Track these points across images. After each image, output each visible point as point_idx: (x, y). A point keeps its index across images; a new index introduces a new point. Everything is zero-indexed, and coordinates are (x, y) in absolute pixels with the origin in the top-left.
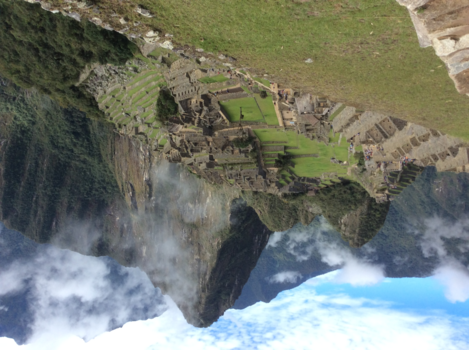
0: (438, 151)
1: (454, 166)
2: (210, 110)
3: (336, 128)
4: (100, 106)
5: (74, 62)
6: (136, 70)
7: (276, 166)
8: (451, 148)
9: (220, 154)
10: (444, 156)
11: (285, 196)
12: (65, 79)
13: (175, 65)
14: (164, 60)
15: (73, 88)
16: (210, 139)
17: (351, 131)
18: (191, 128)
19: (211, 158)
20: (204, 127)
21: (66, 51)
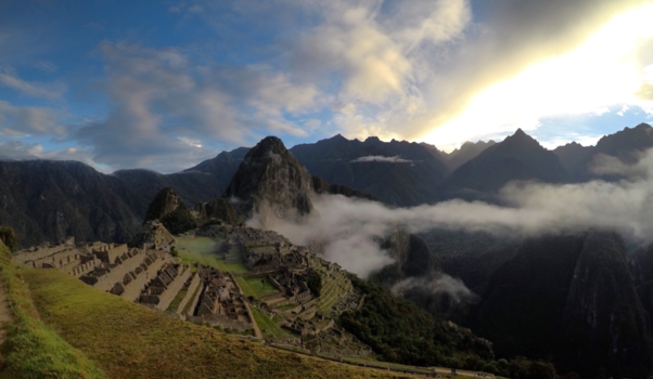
0: (128, 261)
1: (116, 249)
2: (285, 286)
3: (197, 275)
4: (350, 282)
5: (370, 309)
6: (335, 308)
7: (230, 245)
8: (121, 263)
9: (272, 253)
10: (124, 257)
11: (219, 223)
12: (373, 297)
13: (313, 315)
14: (320, 317)
15: (367, 293)
16: (282, 264)
17: (187, 274)
18: (297, 271)
19: (278, 250)
20: (287, 272)
21: (376, 315)
